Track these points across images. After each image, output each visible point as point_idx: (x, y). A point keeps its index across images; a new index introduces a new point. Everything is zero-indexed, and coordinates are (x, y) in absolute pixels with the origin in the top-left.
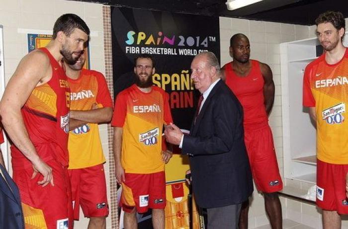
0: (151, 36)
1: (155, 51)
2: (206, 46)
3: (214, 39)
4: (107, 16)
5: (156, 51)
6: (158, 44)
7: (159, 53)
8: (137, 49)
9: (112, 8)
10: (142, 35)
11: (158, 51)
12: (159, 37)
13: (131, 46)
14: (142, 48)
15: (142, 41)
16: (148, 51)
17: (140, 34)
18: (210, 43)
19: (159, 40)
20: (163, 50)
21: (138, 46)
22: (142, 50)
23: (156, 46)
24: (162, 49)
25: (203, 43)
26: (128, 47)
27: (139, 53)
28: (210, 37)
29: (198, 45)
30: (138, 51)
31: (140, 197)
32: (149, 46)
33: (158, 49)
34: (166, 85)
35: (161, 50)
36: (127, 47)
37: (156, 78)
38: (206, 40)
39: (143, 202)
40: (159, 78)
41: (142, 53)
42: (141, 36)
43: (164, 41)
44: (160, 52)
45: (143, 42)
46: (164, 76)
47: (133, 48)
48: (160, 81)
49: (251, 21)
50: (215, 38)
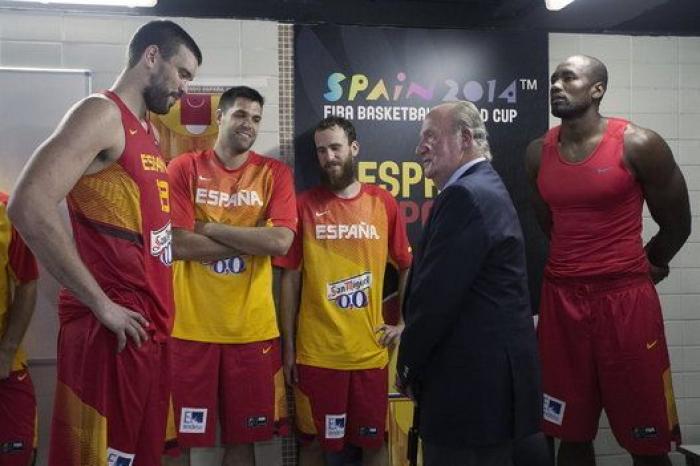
0: (381, 82)
1: (387, 113)
2: (512, 100)
3: (532, 85)
4: (287, 46)
5: (392, 113)
6: (395, 98)
7: (399, 119)
8: (349, 110)
9: (296, 29)
10: (361, 82)
11: (395, 113)
12: (400, 83)
13: (336, 103)
14: (360, 108)
15: (359, 93)
16: (373, 114)
17: (356, 78)
18: (522, 93)
19: (398, 90)
20: (408, 112)
21: (350, 103)
22: (359, 113)
23: (391, 103)
24: (405, 109)
25: (504, 95)
26: (329, 107)
27: (352, 117)
28: (523, 81)
29: (491, 100)
30: (351, 114)
31: (328, 417)
32: (375, 104)
33: (395, 109)
34: (411, 186)
35: (401, 112)
36: (326, 107)
37: (389, 172)
38: (512, 87)
39: (334, 430)
40: (396, 171)
41: (360, 118)
42: (358, 83)
43: (409, 93)
44: (401, 115)
45: (362, 95)
46: (407, 166)
47: (339, 107)
48: (399, 178)
49: (638, 38)
50: (535, 81)
